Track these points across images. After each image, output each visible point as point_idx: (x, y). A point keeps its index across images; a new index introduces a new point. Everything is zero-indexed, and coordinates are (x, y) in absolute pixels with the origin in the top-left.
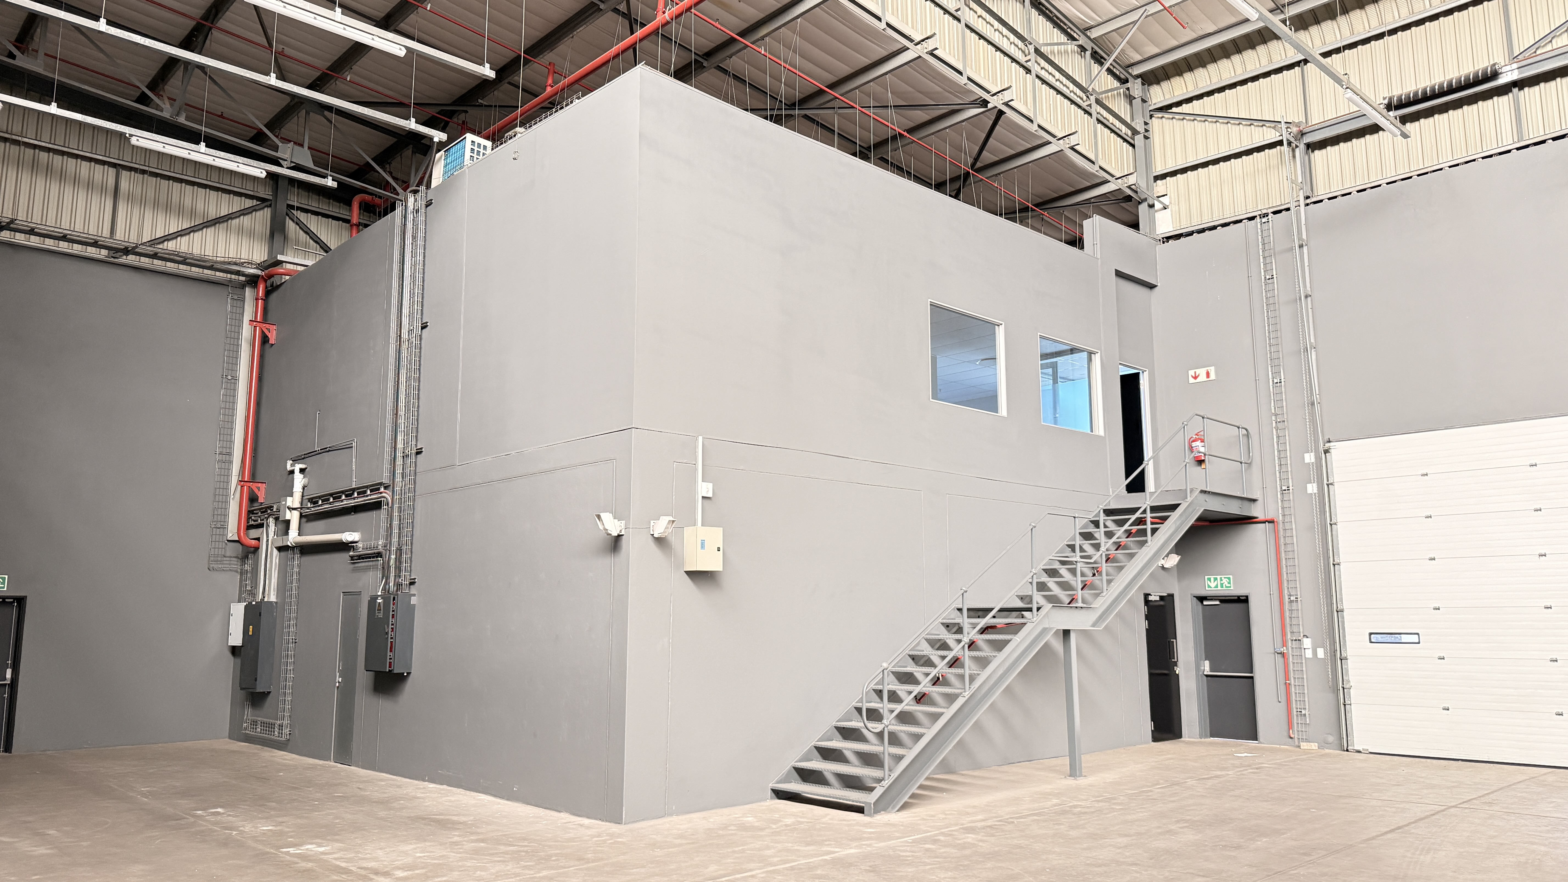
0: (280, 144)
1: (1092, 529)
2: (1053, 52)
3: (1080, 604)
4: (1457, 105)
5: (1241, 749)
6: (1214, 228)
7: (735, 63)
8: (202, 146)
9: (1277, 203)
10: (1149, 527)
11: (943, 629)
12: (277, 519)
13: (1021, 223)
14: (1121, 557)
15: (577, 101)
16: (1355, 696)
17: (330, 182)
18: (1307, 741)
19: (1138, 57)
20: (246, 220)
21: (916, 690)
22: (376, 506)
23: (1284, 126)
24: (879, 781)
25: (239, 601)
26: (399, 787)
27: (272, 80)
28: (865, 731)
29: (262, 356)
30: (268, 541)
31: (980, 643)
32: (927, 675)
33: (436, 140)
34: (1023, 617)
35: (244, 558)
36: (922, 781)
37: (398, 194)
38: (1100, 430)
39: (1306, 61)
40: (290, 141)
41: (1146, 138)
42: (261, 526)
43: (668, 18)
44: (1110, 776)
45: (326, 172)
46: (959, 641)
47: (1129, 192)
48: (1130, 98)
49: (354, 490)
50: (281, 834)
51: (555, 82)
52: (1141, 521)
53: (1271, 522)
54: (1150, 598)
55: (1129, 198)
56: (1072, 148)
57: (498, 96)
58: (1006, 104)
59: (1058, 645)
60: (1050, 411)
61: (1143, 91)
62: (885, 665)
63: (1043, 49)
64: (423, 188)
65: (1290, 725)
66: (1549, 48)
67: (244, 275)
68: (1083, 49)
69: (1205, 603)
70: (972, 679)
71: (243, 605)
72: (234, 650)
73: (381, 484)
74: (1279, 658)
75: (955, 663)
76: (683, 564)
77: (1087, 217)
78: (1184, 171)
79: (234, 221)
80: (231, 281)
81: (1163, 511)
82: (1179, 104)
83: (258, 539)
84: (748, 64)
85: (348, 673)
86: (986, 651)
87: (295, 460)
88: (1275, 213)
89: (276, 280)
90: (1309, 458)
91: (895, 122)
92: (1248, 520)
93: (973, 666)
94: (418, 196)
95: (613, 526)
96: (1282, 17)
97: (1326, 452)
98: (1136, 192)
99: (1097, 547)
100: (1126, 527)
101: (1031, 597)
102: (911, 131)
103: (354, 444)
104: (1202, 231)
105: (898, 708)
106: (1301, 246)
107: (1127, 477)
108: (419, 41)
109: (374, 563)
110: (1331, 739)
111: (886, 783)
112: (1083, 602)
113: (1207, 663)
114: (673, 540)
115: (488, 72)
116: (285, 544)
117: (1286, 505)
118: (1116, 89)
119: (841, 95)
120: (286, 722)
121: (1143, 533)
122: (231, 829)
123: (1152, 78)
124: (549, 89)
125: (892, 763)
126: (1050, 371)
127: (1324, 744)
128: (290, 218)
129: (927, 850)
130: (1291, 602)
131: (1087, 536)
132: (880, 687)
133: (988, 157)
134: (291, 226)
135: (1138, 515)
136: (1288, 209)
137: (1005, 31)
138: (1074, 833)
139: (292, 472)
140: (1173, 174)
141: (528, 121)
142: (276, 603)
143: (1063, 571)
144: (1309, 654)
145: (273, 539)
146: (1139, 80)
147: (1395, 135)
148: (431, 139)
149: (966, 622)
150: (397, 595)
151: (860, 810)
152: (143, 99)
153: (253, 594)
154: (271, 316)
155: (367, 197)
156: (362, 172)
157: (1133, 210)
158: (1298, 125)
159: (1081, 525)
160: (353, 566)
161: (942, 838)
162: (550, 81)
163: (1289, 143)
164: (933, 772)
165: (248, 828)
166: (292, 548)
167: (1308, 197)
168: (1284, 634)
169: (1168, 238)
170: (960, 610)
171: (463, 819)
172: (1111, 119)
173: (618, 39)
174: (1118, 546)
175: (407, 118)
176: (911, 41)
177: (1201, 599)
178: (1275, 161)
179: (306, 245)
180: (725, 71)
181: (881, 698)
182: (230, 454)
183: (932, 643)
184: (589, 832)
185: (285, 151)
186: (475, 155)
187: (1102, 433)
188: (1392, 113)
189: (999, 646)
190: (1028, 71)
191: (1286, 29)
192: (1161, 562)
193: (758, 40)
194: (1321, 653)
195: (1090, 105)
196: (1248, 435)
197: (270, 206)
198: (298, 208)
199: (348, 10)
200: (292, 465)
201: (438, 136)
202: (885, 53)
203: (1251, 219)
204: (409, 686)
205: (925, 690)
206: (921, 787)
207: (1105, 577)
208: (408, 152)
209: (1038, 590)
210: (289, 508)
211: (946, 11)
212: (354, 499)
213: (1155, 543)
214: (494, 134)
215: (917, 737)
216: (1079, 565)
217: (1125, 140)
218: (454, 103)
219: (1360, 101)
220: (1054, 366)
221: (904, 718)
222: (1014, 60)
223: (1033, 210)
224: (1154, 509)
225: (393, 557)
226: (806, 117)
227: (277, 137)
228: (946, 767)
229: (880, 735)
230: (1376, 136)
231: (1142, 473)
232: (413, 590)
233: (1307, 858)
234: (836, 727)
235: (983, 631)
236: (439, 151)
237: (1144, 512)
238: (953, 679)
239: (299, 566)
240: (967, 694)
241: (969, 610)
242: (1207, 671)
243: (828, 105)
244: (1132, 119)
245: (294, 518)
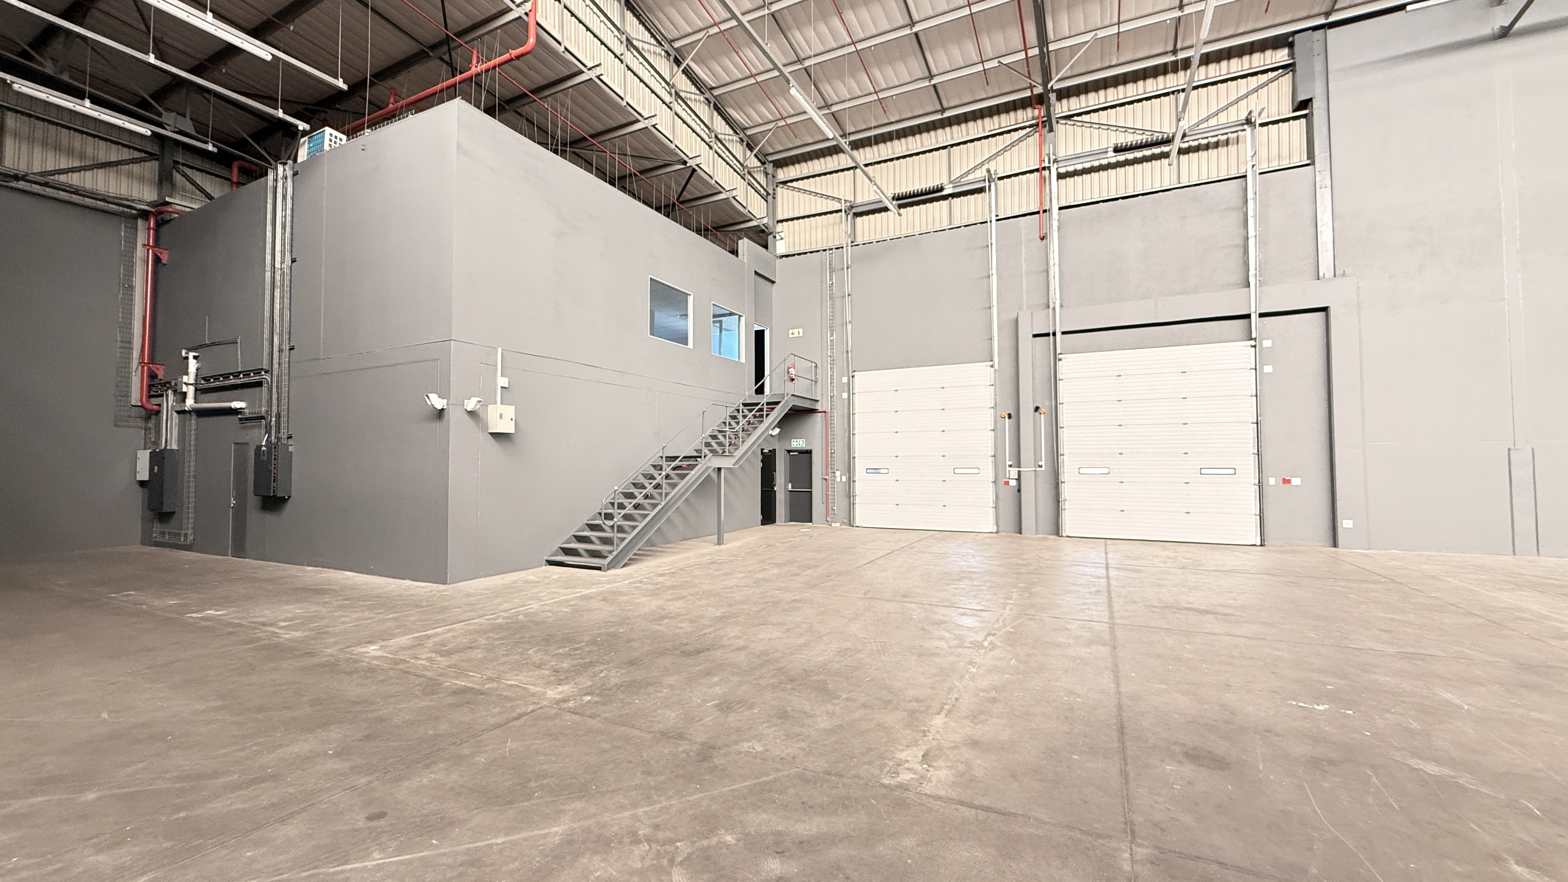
0: (164, 113)
1: (736, 414)
2: (725, 139)
3: (727, 454)
4: (924, 202)
5: (804, 528)
6: (806, 253)
7: (527, 110)
8: (87, 103)
9: (837, 243)
10: (765, 413)
11: (652, 468)
12: (175, 391)
13: (705, 237)
14: (750, 429)
15: (411, 116)
16: (857, 500)
17: (210, 147)
18: (835, 522)
19: (772, 151)
20: (136, 168)
21: (634, 502)
22: (259, 384)
23: (843, 202)
24: (611, 552)
25: (145, 449)
26: (284, 570)
27: (152, 59)
28: (603, 526)
29: (155, 273)
30: (167, 406)
31: (673, 476)
32: (641, 493)
33: (300, 128)
34: (697, 461)
35: (147, 418)
36: (635, 551)
37: (271, 165)
38: (743, 360)
39: (856, 167)
40: (173, 111)
41: (774, 198)
42: (162, 396)
43: (479, 71)
44: (737, 544)
45: (206, 139)
46: (660, 474)
47: (763, 228)
48: (766, 174)
49: (240, 373)
50: (186, 605)
51: (396, 102)
52: (761, 410)
53: (825, 412)
54: (764, 451)
55: (763, 231)
56: (734, 197)
57: (351, 104)
58: (697, 165)
59: (714, 476)
60: (717, 348)
61: (774, 170)
62: (616, 488)
63: (720, 136)
64: (290, 162)
65: (827, 515)
66: (966, 179)
67: (135, 209)
68: (742, 140)
69: (791, 454)
70: (667, 495)
71: (147, 453)
72: (142, 484)
73: (262, 369)
74: (824, 481)
75: (658, 486)
76: (487, 428)
77: (741, 238)
78: (792, 219)
79: (123, 167)
80: (123, 212)
81: (773, 404)
82: (791, 181)
83: (159, 405)
84: (537, 112)
85: (241, 496)
86: (676, 480)
87: (190, 350)
88: (836, 248)
89: (166, 217)
90: (845, 380)
91: (631, 166)
92: (814, 411)
93: (668, 488)
94: (287, 167)
95: (437, 402)
96: (845, 140)
97: (853, 377)
98: (767, 228)
99: (738, 423)
100: (753, 413)
101: (701, 450)
102: (641, 172)
103: (239, 341)
104: (799, 254)
105: (623, 512)
106: (848, 268)
107: (756, 385)
108: (283, 52)
109: (258, 423)
110: (846, 521)
111: (615, 553)
112: (729, 452)
113: (790, 484)
114: (480, 413)
115: (341, 84)
116: (183, 409)
117: (832, 403)
118: (759, 167)
119: (598, 143)
120: (190, 532)
121: (762, 416)
122: (141, 604)
123: (780, 164)
124: (391, 106)
125: (619, 542)
126: (718, 325)
127: (843, 523)
128: (177, 171)
129: (636, 587)
130: (832, 453)
131: (734, 417)
132: (613, 501)
133: (686, 195)
134: (178, 177)
135: (759, 406)
136: (842, 247)
137: (698, 122)
138: (716, 573)
139: (187, 358)
140: (787, 220)
141: (374, 124)
142: (177, 450)
143: (720, 436)
144: (838, 479)
145: (173, 406)
146: (772, 164)
147: (895, 214)
148: (296, 127)
149: (665, 464)
150: (277, 444)
151: (599, 569)
152: (24, 54)
153: (157, 442)
154: (162, 242)
155: (247, 165)
156: (241, 144)
157: (765, 238)
158: (850, 202)
159: (730, 410)
160: (240, 425)
161: (645, 580)
162: (392, 101)
163: (845, 211)
164: (643, 546)
165: (156, 603)
166: (190, 412)
167: (852, 242)
168: (827, 469)
169: (783, 256)
170: (662, 457)
171: (333, 587)
172: (756, 184)
173: (443, 79)
174: (749, 423)
175: (276, 108)
176: (642, 116)
177: (789, 451)
178: (838, 220)
179: (192, 193)
180: (521, 115)
181: (613, 506)
182: (130, 342)
183: (645, 476)
184: (424, 590)
185: (168, 118)
186: (333, 144)
187: (744, 362)
188: (894, 202)
189: (683, 477)
190: (711, 148)
191: (846, 147)
192: (770, 432)
193: (543, 98)
194: (844, 479)
195: (744, 174)
196: (816, 367)
197: (157, 159)
198: (183, 165)
199: (218, 15)
200: (186, 353)
201: (302, 126)
202: (625, 122)
203: (825, 250)
204: (289, 505)
205: (640, 502)
206: (635, 554)
207: (741, 440)
208: (280, 134)
209: (706, 446)
210: (185, 384)
211: (664, 102)
212: (241, 378)
213: (767, 421)
214: (348, 130)
215: (634, 528)
216: (728, 433)
217: (762, 198)
218: (316, 105)
219: (880, 193)
220: (721, 322)
221: (627, 517)
222: (703, 140)
223: (711, 231)
224: (768, 404)
225: (274, 419)
226: (574, 153)
227: (161, 107)
228: (650, 543)
229: (612, 527)
230: (886, 213)
231: (763, 384)
232: (290, 442)
233: (829, 578)
234: (587, 524)
235: (674, 469)
236: (303, 136)
237: (763, 405)
238: (657, 496)
239: (197, 424)
240: (663, 503)
241: (666, 457)
242: (790, 488)
243: (588, 148)
244: (767, 186)
245: (190, 391)
